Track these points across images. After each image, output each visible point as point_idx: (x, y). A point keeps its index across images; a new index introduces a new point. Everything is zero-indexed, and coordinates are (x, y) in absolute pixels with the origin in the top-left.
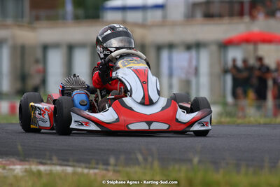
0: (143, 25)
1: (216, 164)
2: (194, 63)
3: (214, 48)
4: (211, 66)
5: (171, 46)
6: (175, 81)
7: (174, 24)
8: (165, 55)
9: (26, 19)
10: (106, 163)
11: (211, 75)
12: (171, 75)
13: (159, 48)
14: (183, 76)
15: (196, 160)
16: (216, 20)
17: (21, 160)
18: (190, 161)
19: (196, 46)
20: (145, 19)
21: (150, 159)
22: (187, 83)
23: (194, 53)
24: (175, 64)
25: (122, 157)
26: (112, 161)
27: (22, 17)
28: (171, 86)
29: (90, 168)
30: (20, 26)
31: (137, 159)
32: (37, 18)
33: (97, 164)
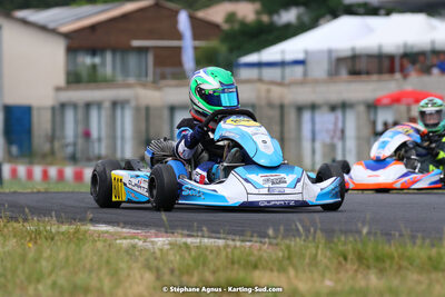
0: (281, 84)
1: (388, 235)
2: (340, 125)
3: (362, 109)
4: (358, 129)
5: (313, 107)
6: (318, 145)
7: (316, 82)
8: (307, 116)
9: (150, 78)
10: (263, 235)
11: (358, 138)
12: (313, 140)
13: (300, 109)
14: (328, 140)
15: (365, 231)
16: (364, 77)
17: (166, 232)
18: (359, 232)
19: (342, 107)
20: (283, 77)
21: (312, 230)
22: (333, 147)
23: (339, 113)
24: (318, 127)
25: (282, 228)
26: (271, 232)
27: (146, 75)
28: (314, 152)
29: (243, 241)
30: (144, 85)
31: (298, 230)
32: (163, 77)
33: (252, 236)
